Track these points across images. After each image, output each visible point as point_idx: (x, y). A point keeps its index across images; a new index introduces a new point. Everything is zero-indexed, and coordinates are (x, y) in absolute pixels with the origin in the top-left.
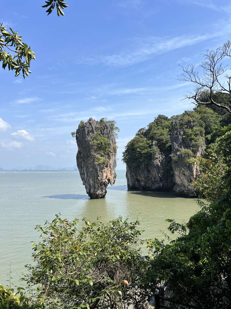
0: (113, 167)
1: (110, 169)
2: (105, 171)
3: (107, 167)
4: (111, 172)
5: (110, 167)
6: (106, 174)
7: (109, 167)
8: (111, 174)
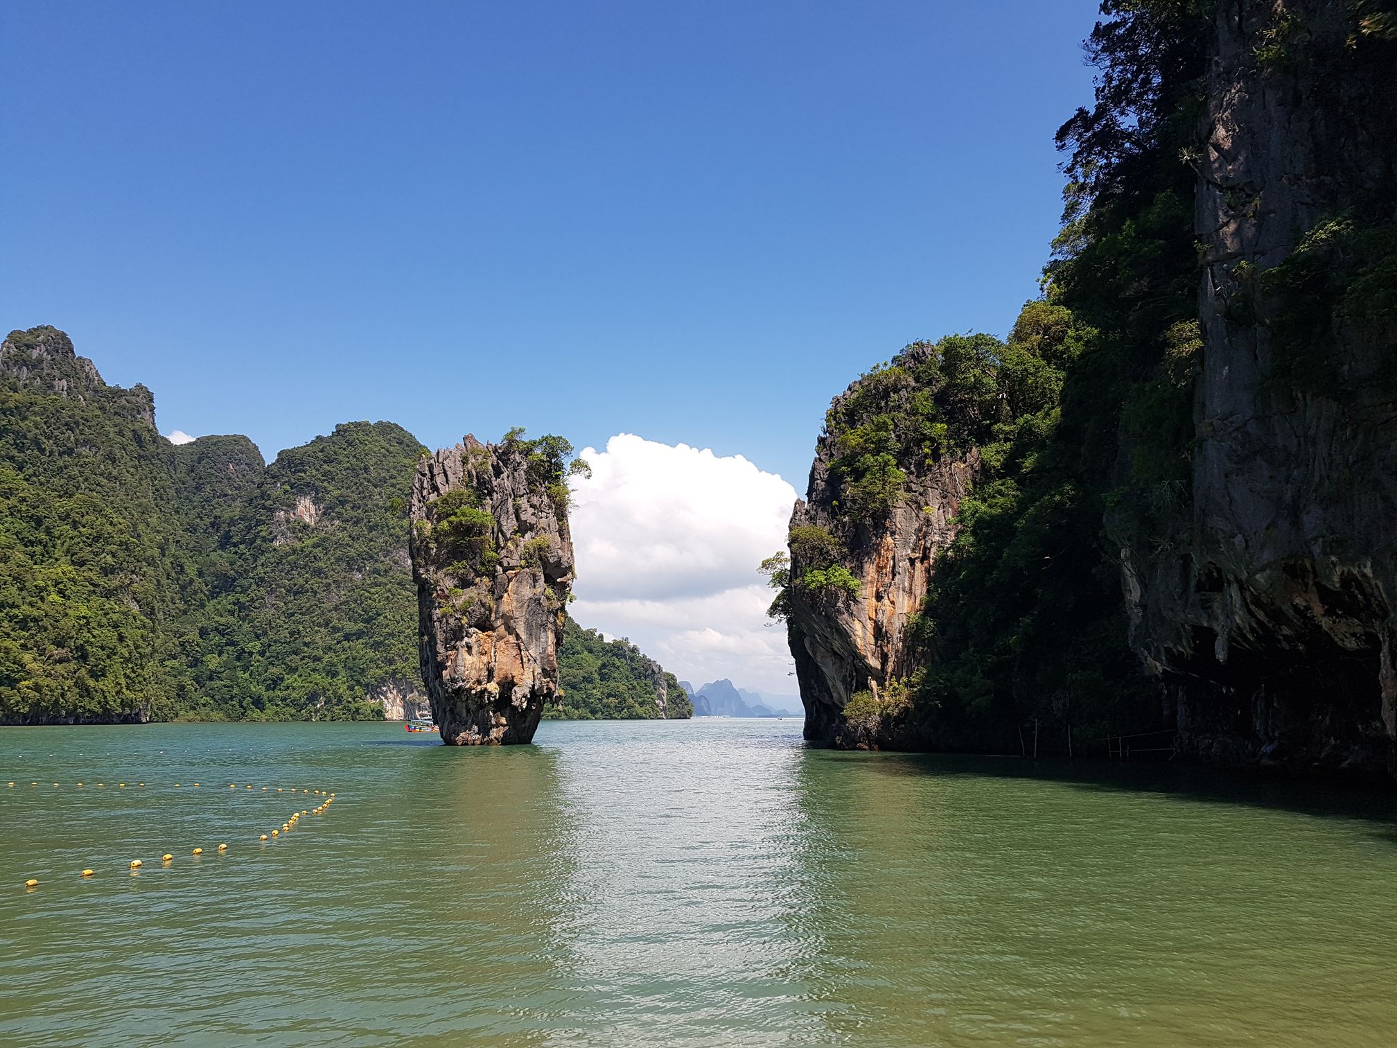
0: (528, 627)
1: (512, 639)
2: (469, 648)
3: (484, 625)
4: (520, 650)
5: (510, 630)
6: (485, 659)
7: (502, 630)
8: (522, 659)
